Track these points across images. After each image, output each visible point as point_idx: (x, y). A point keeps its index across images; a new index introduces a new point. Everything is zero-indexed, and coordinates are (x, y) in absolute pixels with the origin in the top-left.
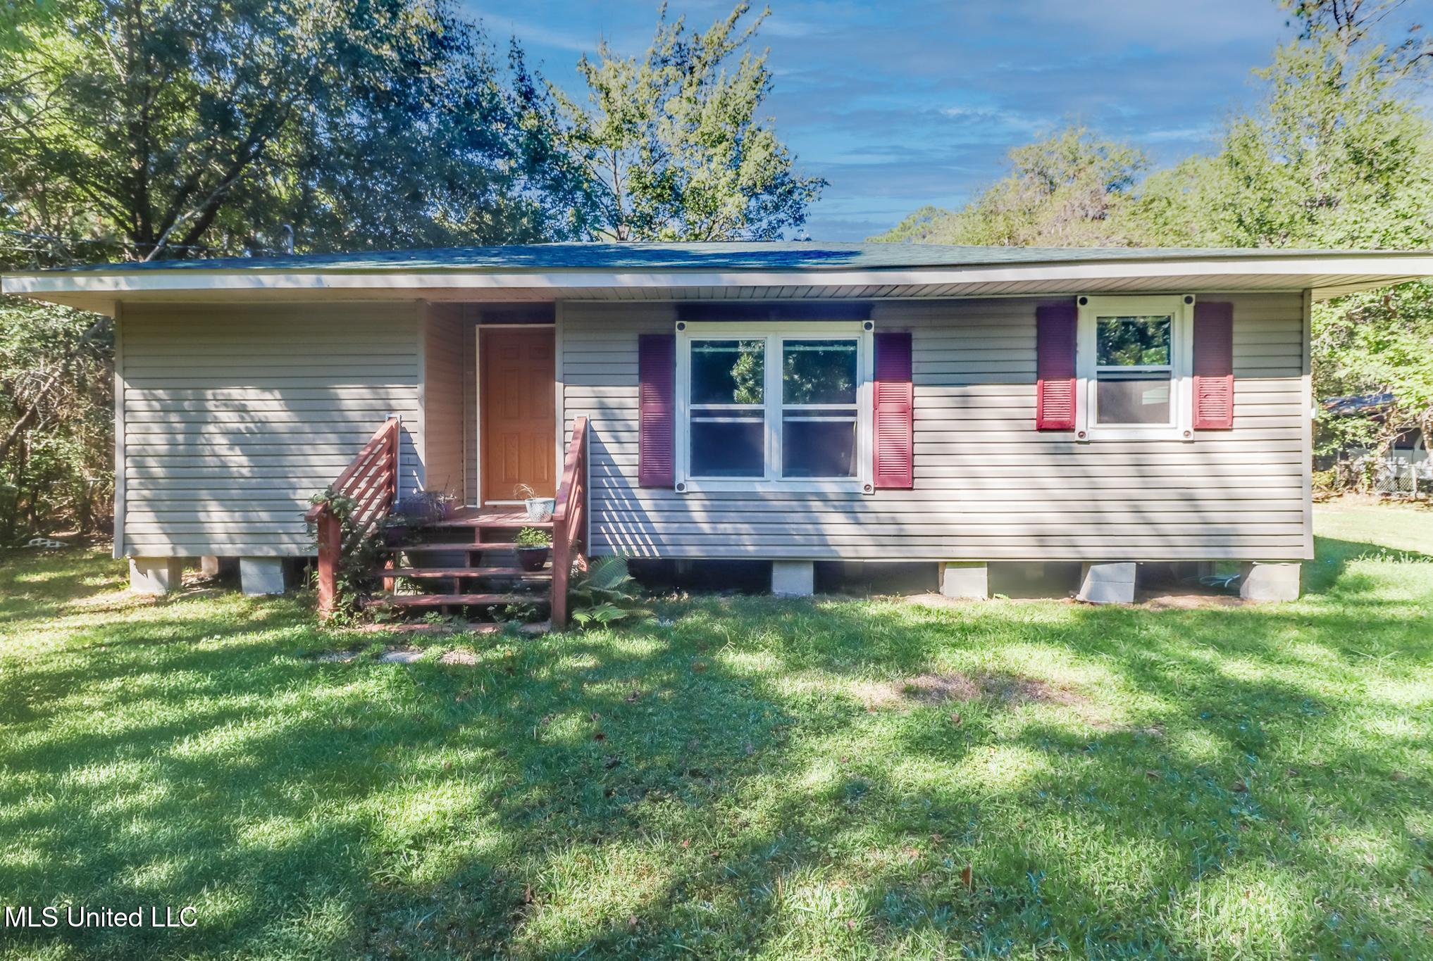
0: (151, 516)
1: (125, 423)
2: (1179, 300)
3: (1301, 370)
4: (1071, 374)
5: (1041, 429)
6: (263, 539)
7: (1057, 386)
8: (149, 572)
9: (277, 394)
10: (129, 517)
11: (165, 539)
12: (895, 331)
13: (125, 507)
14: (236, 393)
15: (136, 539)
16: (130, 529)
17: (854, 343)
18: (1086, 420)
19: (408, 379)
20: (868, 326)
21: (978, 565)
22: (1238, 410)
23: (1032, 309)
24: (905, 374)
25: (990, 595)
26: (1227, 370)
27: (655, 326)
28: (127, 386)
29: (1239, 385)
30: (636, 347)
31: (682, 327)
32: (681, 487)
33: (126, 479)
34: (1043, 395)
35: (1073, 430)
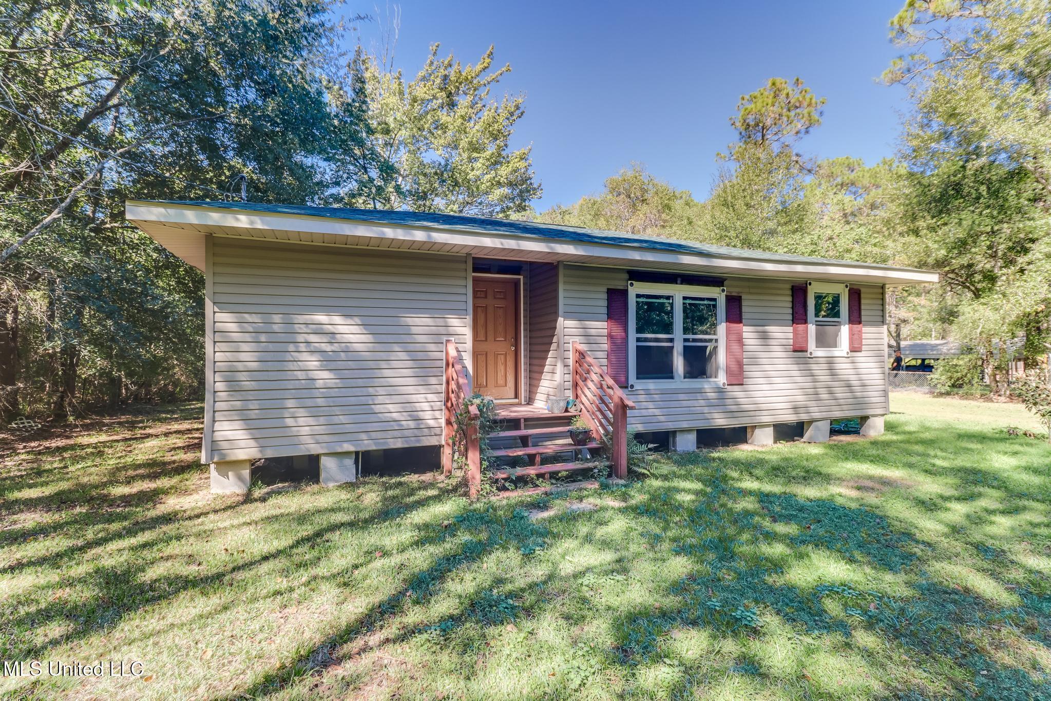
0: (237, 425)
1: (215, 342)
2: (843, 286)
3: (883, 322)
4: (805, 322)
5: (795, 351)
6: (342, 438)
7: (801, 327)
8: (230, 473)
9: (357, 320)
10: (217, 426)
11: (252, 443)
12: (734, 294)
13: (214, 417)
14: (321, 318)
15: (224, 445)
16: (218, 436)
17: (715, 300)
18: (812, 345)
19: (459, 312)
20: (723, 291)
21: (768, 426)
22: (864, 342)
23: (789, 286)
24: (739, 320)
25: (775, 442)
26: (860, 323)
27: (619, 285)
28: (216, 309)
29: (865, 329)
30: (605, 296)
31: (632, 285)
32: (632, 386)
33: (215, 392)
34: (795, 332)
35: (807, 351)
